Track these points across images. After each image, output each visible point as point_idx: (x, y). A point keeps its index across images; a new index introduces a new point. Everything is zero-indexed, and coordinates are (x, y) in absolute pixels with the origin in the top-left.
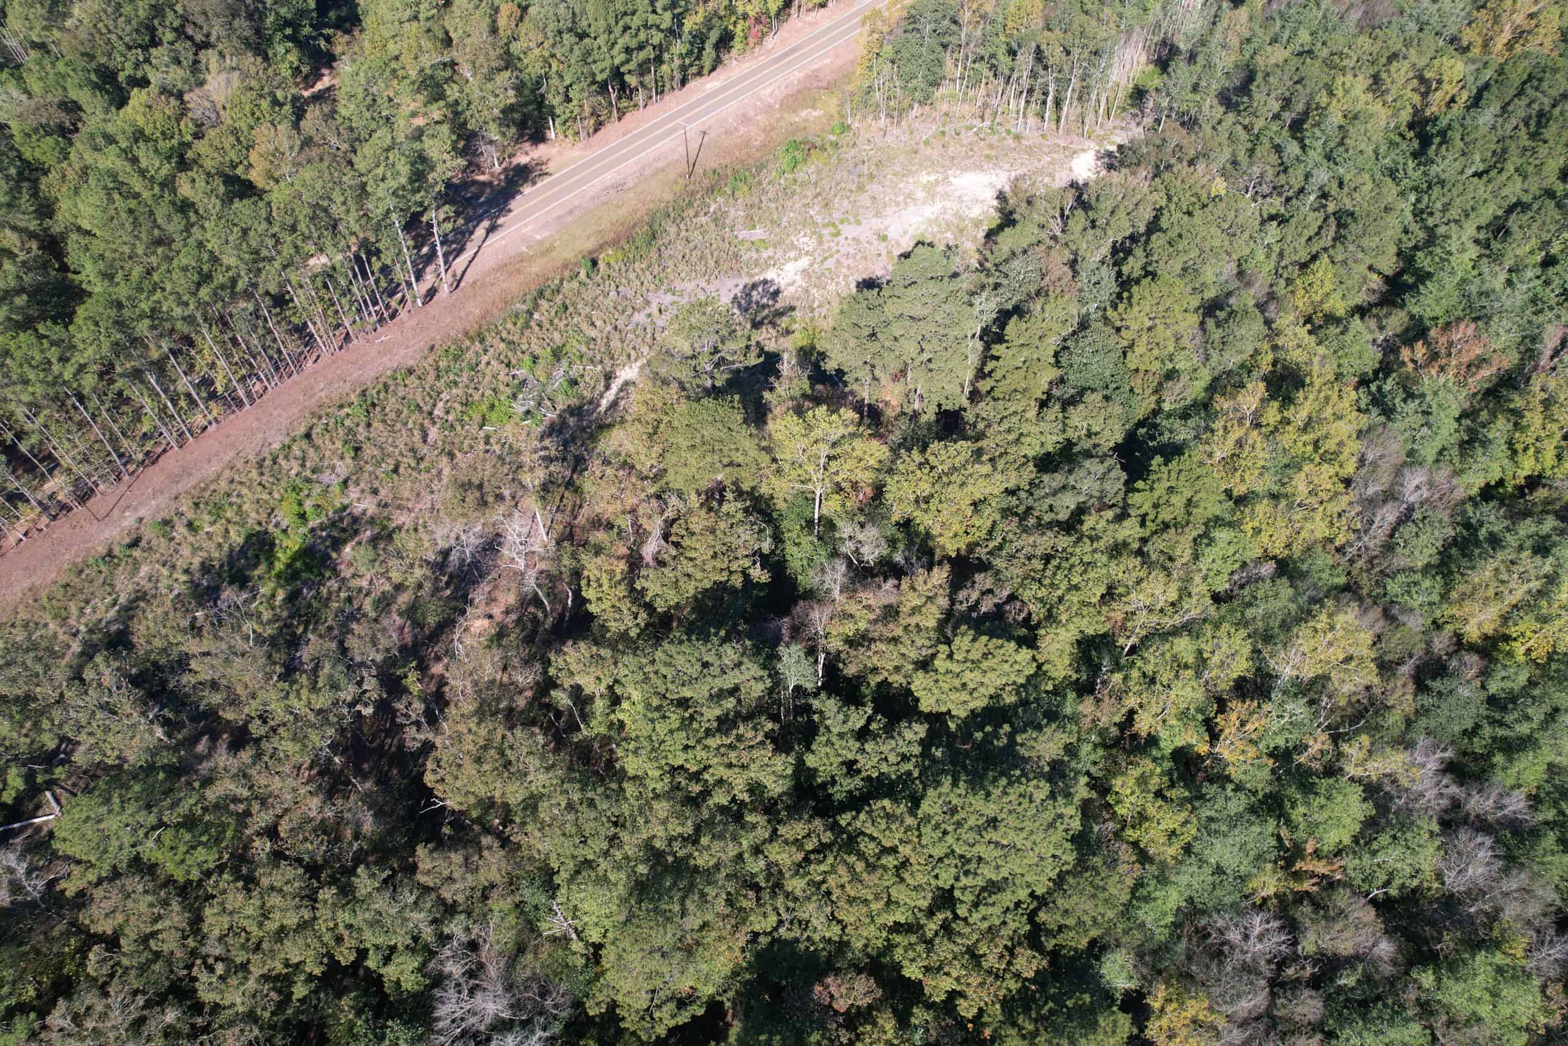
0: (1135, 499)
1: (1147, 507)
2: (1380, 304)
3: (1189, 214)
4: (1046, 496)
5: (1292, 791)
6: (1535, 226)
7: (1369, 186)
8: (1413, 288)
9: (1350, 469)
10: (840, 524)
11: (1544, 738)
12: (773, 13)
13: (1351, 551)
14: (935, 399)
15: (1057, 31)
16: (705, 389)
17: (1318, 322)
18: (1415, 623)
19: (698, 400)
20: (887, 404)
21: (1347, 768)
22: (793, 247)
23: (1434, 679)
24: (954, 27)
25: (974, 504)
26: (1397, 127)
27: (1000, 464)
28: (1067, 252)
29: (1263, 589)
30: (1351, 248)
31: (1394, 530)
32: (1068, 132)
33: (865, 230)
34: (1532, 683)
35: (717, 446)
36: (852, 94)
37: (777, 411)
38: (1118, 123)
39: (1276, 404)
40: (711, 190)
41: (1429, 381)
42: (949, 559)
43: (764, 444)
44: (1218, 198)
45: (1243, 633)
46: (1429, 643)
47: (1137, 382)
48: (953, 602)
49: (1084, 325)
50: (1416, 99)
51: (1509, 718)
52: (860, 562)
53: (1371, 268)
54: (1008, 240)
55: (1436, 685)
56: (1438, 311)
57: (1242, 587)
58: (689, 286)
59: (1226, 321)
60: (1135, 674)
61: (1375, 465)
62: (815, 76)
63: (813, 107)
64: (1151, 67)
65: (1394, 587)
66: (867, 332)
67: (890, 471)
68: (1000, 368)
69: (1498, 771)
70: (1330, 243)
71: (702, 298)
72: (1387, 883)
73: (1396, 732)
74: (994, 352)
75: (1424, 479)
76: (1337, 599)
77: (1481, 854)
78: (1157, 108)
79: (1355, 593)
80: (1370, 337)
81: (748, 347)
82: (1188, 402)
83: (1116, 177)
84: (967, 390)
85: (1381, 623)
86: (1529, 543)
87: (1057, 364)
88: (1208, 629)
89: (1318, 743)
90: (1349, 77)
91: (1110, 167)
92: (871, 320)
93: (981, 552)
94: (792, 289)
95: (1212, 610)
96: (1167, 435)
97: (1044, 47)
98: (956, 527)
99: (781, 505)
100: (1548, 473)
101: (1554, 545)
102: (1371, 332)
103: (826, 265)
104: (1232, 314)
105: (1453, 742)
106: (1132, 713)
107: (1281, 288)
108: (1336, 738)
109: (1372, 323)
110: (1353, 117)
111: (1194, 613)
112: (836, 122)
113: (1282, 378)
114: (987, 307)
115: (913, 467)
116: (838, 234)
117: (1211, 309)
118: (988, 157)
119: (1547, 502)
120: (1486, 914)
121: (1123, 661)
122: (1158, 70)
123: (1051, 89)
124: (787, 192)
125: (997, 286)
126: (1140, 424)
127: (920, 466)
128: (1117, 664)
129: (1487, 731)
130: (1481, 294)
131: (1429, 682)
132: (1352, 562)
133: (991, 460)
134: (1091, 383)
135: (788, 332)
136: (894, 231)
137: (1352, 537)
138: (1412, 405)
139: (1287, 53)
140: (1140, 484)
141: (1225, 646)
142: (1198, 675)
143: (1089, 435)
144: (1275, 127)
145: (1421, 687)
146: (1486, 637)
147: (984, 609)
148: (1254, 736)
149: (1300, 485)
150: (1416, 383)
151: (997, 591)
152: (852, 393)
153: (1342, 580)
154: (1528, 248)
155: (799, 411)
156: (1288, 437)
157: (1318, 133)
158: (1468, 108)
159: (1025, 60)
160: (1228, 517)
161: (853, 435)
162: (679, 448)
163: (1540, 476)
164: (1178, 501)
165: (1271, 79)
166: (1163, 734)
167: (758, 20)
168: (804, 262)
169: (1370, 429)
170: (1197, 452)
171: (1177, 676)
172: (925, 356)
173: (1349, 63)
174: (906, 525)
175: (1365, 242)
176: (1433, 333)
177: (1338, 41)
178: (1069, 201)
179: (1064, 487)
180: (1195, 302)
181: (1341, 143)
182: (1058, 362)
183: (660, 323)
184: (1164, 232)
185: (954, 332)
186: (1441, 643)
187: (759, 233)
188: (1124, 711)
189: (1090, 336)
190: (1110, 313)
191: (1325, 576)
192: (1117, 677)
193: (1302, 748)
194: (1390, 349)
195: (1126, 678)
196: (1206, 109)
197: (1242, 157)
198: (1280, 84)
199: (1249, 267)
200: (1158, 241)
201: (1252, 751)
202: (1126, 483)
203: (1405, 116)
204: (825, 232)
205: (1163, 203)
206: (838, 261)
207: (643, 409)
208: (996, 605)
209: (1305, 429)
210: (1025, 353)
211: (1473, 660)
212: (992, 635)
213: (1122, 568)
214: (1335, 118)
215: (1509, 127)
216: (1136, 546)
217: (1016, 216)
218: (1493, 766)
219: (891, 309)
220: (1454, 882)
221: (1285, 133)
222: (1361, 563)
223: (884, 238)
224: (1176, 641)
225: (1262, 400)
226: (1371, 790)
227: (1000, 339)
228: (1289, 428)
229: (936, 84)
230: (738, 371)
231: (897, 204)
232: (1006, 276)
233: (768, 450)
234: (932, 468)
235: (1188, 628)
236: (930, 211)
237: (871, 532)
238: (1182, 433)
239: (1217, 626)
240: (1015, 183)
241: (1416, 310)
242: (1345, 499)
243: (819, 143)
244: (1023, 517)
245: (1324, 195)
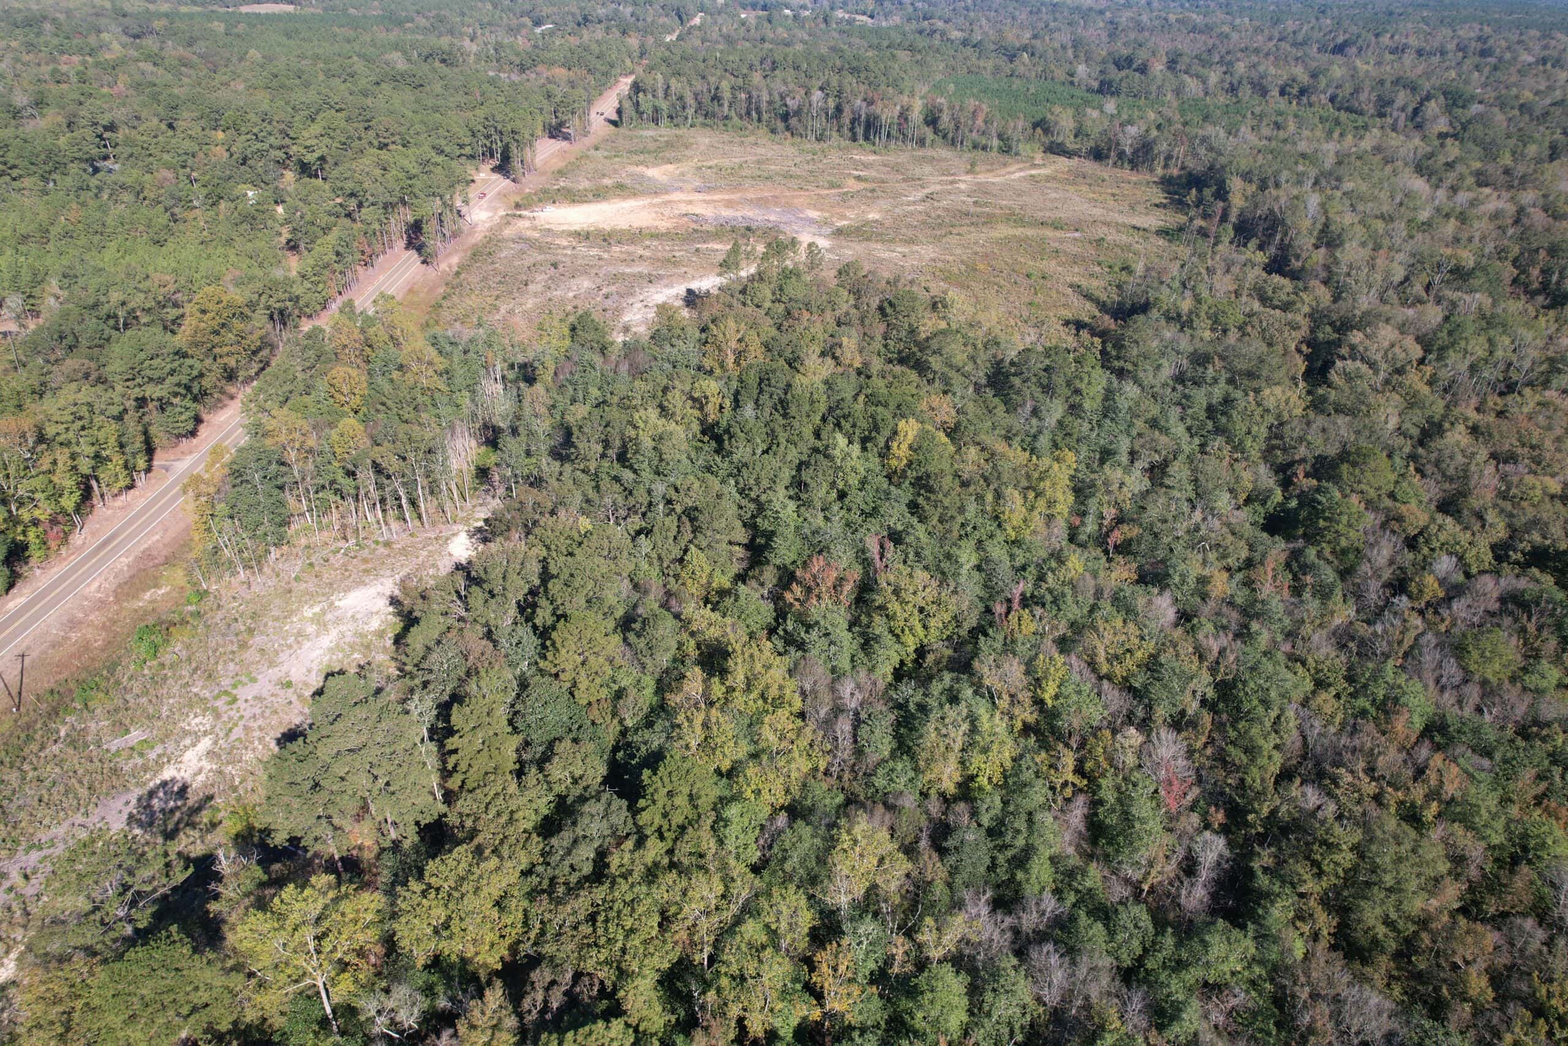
0: (644, 818)
1: (658, 820)
2: (751, 567)
3: (571, 554)
4: (562, 859)
5: (905, 1003)
6: (820, 474)
7: (697, 484)
8: (767, 546)
9: (798, 704)
10: (360, 1004)
11: (1037, 842)
12: (70, 510)
13: (835, 769)
14: (410, 819)
15: (386, 444)
16: (125, 939)
17: (715, 599)
18: (909, 801)
19: (120, 957)
20: (360, 848)
21: (931, 955)
22: (186, 733)
23: (946, 839)
24: (283, 469)
25: (497, 904)
26: (694, 436)
27: (505, 851)
28: (478, 627)
29: (788, 838)
30: (709, 533)
31: (855, 736)
32: (434, 524)
33: (265, 682)
34: (1005, 803)
35: (167, 999)
36: (197, 560)
37: (233, 918)
38: (475, 502)
39: (716, 679)
40: (54, 713)
41: (816, 610)
42: (497, 973)
43: (230, 963)
44: (587, 534)
45: (792, 888)
46: (927, 812)
47: (595, 714)
48: (520, 1016)
49: (523, 685)
50: (697, 413)
51: (1008, 839)
52: (401, 1032)
53: (730, 543)
54: (417, 639)
55: (950, 843)
56: (793, 556)
57: (770, 847)
58: (60, 831)
59: (643, 629)
60: (724, 982)
61: (814, 691)
62: (147, 555)
63: (157, 586)
64: (483, 448)
65: (880, 782)
66: (308, 784)
67: (394, 916)
68: (464, 759)
69: (1025, 886)
70: (691, 536)
71: (83, 835)
72: (1012, 1033)
73: (946, 899)
74: (449, 747)
75: (853, 685)
76: (847, 816)
77: (1052, 961)
78: (504, 479)
79: (856, 802)
80: (758, 595)
81: (168, 865)
82: (646, 710)
83: (493, 547)
84: (439, 796)
85: (887, 817)
86: (944, 698)
87: (516, 730)
88: (763, 902)
89: (900, 948)
90: (642, 412)
91: (485, 540)
92: (308, 771)
93: (526, 948)
94: (201, 778)
95: (757, 882)
96: (643, 748)
97: (379, 460)
98: (489, 937)
99: (278, 1022)
100: (926, 641)
101: (959, 692)
102: (756, 590)
103: (233, 737)
104: (645, 622)
105: (986, 882)
106: (741, 1021)
107: (673, 585)
108: (910, 933)
109: (754, 583)
110: (659, 439)
111: (745, 894)
112: (189, 591)
113: (711, 655)
114: (423, 708)
115: (417, 899)
116: (235, 700)
117: (626, 624)
118: (366, 571)
119: (937, 662)
120: (1083, 1007)
121: (708, 976)
122: (490, 449)
123: (402, 492)
124: (158, 680)
125: (425, 684)
126: (616, 749)
127: (424, 894)
128: (705, 981)
129: (1001, 859)
130: (813, 533)
131: (944, 844)
132: (840, 778)
133: (495, 851)
134: (555, 734)
135: (214, 825)
136: (297, 674)
137: (829, 758)
138: (814, 633)
139: (588, 407)
140: (642, 803)
141: (784, 909)
142: (777, 948)
143: (575, 781)
144: (606, 464)
145: (942, 852)
146: (959, 785)
147: (555, 1005)
148: (850, 975)
149: (769, 736)
150: (807, 615)
151: (559, 979)
152: (316, 855)
153: (840, 798)
154: (824, 491)
155: (262, 905)
156: (739, 700)
157: (641, 458)
158: (734, 409)
159: (367, 478)
160: (727, 793)
161: (336, 900)
162: (111, 1030)
163: (922, 646)
164: (681, 801)
165: (585, 430)
166: (778, 1023)
167: (54, 521)
168: (206, 743)
169: (796, 665)
170: (676, 750)
171: (760, 961)
172: (381, 782)
173: (637, 402)
174: (436, 963)
175: (716, 525)
176: (798, 573)
177: (621, 388)
178: (461, 582)
179: (575, 841)
180: (611, 624)
181: (661, 460)
182: (515, 728)
183: (30, 891)
184: (557, 577)
185: (400, 747)
186: (934, 806)
187: (136, 735)
188: (733, 1025)
189: (534, 692)
190: (542, 664)
191: (827, 801)
192: (711, 996)
193: (889, 961)
194: (776, 598)
195: (719, 991)
196: (544, 467)
197: (592, 494)
198: (594, 431)
199: (640, 577)
200: (554, 586)
201: (855, 990)
202: (630, 808)
203: (696, 427)
204: (219, 704)
205: (544, 553)
206: (246, 727)
207: (39, 1008)
208: (565, 994)
209: (748, 688)
210: (480, 734)
211: (961, 807)
212: (575, 1026)
213: (664, 888)
214: (647, 443)
215: (767, 414)
216: (666, 861)
217: (417, 614)
218: (1020, 884)
219: (325, 752)
220: (1052, 997)
221: (616, 465)
222: (847, 776)
223: (289, 685)
224: (743, 928)
225: (704, 681)
226: (959, 961)
227: (450, 732)
228: (737, 694)
229: (286, 523)
230: (165, 897)
231: (290, 647)
232: (431, 671)
233: (237, 968)
234: (438, 890)
235: (748, 910)
236: (327, 640)
237: (401, 992)
238: (656, 740)
239: (769, 895)
240: (403, 584)
241: (778, 562)
242: (808, 731)
243: (177, 618)
244: (550, 891)
245: (669, 502)
